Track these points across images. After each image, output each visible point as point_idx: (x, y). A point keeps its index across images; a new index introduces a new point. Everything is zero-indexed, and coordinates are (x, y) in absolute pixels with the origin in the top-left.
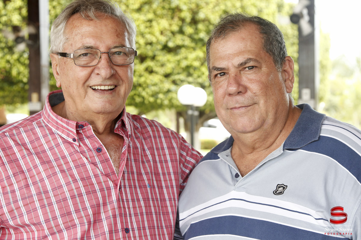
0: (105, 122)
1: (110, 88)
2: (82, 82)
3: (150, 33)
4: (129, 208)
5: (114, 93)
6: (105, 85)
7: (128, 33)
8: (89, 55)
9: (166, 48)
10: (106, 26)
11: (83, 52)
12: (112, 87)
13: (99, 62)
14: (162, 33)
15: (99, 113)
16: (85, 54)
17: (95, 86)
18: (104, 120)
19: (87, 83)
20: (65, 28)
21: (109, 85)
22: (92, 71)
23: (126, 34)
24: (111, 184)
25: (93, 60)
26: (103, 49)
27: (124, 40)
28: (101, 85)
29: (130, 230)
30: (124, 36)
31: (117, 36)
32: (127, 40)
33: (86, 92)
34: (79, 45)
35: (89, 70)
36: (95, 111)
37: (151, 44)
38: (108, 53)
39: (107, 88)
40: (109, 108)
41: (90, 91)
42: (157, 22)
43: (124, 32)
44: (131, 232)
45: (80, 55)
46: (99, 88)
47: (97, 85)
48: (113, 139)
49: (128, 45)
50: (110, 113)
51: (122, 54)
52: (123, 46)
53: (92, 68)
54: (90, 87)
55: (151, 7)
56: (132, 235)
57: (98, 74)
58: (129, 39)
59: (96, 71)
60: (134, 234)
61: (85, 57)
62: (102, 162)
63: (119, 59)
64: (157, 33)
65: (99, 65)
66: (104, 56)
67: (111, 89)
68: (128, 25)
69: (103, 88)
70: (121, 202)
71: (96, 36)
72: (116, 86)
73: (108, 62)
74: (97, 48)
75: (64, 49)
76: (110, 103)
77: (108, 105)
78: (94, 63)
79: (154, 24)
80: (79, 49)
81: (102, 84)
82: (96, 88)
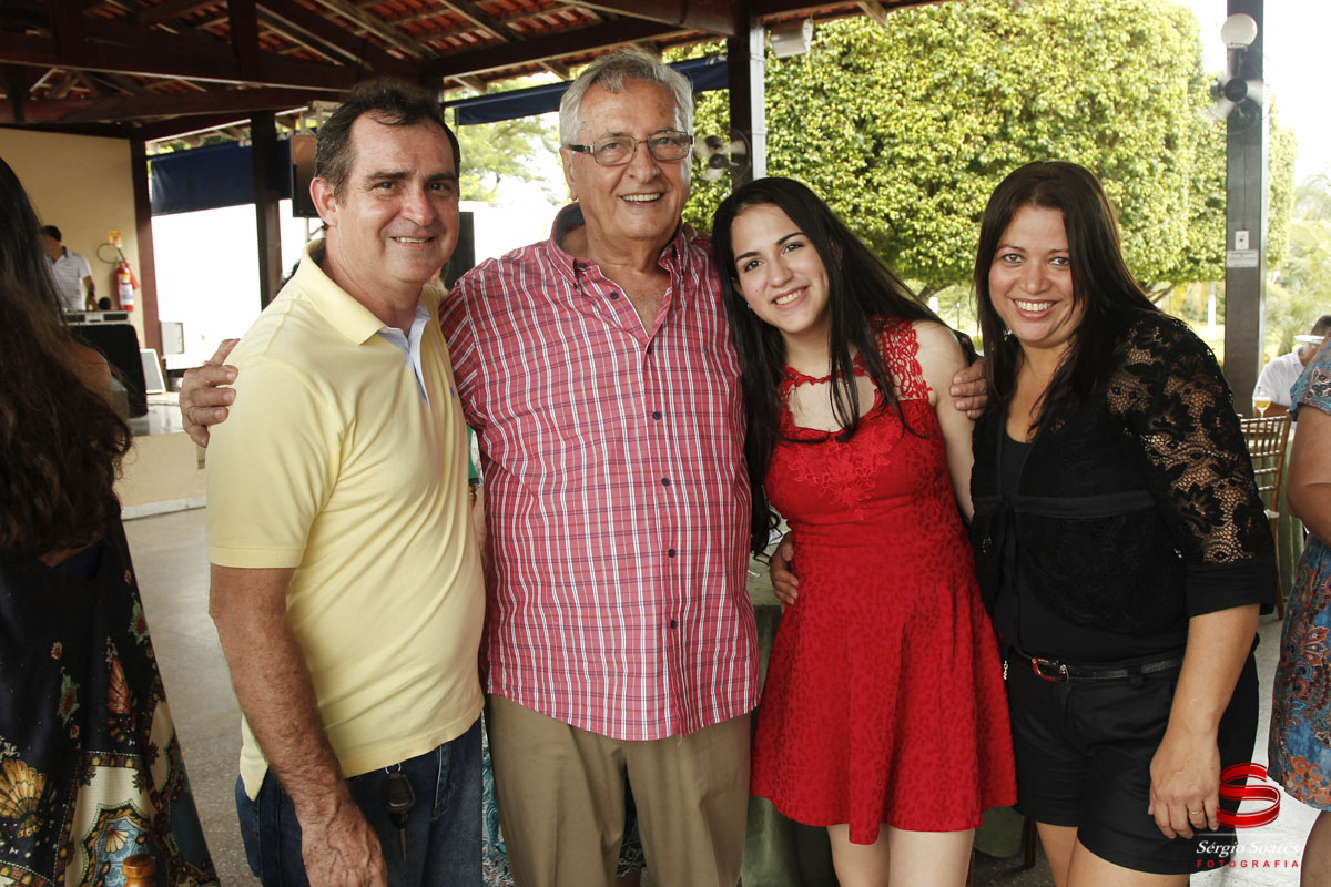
0: (647, 253)
1: (652, 197)
2: (608, 190)
3: (942, 141)
4: (664, 381)
5: (658, 206)
6: (644, 194)
7: (680, 107)
8: (618, 147)
9: (975, 167)
10: (643, 98)
11: (608, 141)
12: (656, 197)
13: (633, 157)
14: (967, 139)
15: (637, 239)
16: (613, 146)
17: (629, 195)
18: (644, 251)
19: (616, 191)
20: (580, 106)
21: (650, 194)
22: (623, 173)
23: (677, 109)
24: (635, 343)
25: (624, 155)
26: (639, 136)
27: (674, 120)
28: (637, 194)
29: (664, 414)
30: (673, 113)
31: (661, 114)
32: (677, 120)
33: (615, 205)
34: (602, 131)
35: (617, 171)
36: (632, 235)
37: (947, 160)
38: (647, 142)
39: (647, 198)
40: (652, 229)
41: (621, 203)
42: (960, 120)
43: (673, 106)
44: (664, 418)
45: (604, 148)
46: (636, 198)
47: (633, 194)
48: (660, 281)
49: (679, 128)
50: (653, 238)
51: (670, 142)
52: (673, 130)
53: (622, 168)
54: (622, 197)
55: (947, 92)
56: (665, 422)
57: (632, 177)
58: (680, 118)
59: (629, 172)
60: (669, 421)
61: (612, 150)
62: (619, 312)
63: (664, 151)
64: (960, 142)
65: (634, 162)
66: (642, 148)
67: (654, 200)
68: (679, 94)
69: (641, 198)
70: (650, 372)
71: (628, 117)
72: (662, 194)
73: (647, 157)
74: (630, 136)
75: (579, 139)
76: (654, 222)
77: (649, 224)
78: (627, 158)
79: (953, 122)
80: (602, 137)
81: (639, 191)
82: (631, 198)
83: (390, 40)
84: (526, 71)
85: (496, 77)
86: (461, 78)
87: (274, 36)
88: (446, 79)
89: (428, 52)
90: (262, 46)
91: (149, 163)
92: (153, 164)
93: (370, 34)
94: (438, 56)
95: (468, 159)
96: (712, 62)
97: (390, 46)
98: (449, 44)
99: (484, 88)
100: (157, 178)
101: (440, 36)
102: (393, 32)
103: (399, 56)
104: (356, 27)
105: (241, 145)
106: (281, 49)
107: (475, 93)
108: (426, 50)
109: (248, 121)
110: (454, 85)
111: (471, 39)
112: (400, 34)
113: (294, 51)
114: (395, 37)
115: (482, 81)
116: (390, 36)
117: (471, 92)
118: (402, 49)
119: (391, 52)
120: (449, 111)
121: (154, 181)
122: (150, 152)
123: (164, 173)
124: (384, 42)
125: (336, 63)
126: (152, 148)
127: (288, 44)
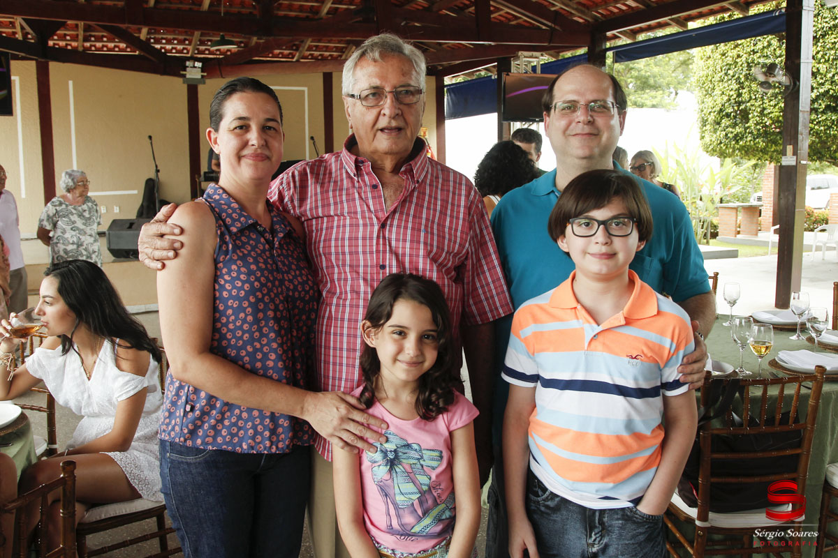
83: (573, 12)
84: (660, 26)
85: (641, 30)
86: (617, 32)
87: (507, 13)
88: (609, 34)
89: (598, 17)
90: (493, 20)
91: (445, 89)
92: (448, 90)
93: (562, 8)
94: (604, 19)
95: (655, 81)
96: (777, 14)
97: (575, 16)
98: (611, 12)
99: (635, 38)
100: (449, 97)
101: (604, 7)
102: (575, 6)
103: (581, 21)
104: (554, 5)
105: (493, 78)
106: (513, 21)
107: (629, 41)
108: (596, 16)
109: (496, 63)
110: (615, 37)
111: (624, 8)
112: (580, 7)
113: (520, 21)
114: (576, 9)
115: (635, 33)
116: (573, 9)
117: (624, 41)
118: (584, 17)
119: (575, 19)
120: (610, 54)
121: (448, 99)
122: (446, 83)
123: (452, 95)
124: (571, 13)
125: (544, 27)
126: (448, 80)
127: (516, 18)
